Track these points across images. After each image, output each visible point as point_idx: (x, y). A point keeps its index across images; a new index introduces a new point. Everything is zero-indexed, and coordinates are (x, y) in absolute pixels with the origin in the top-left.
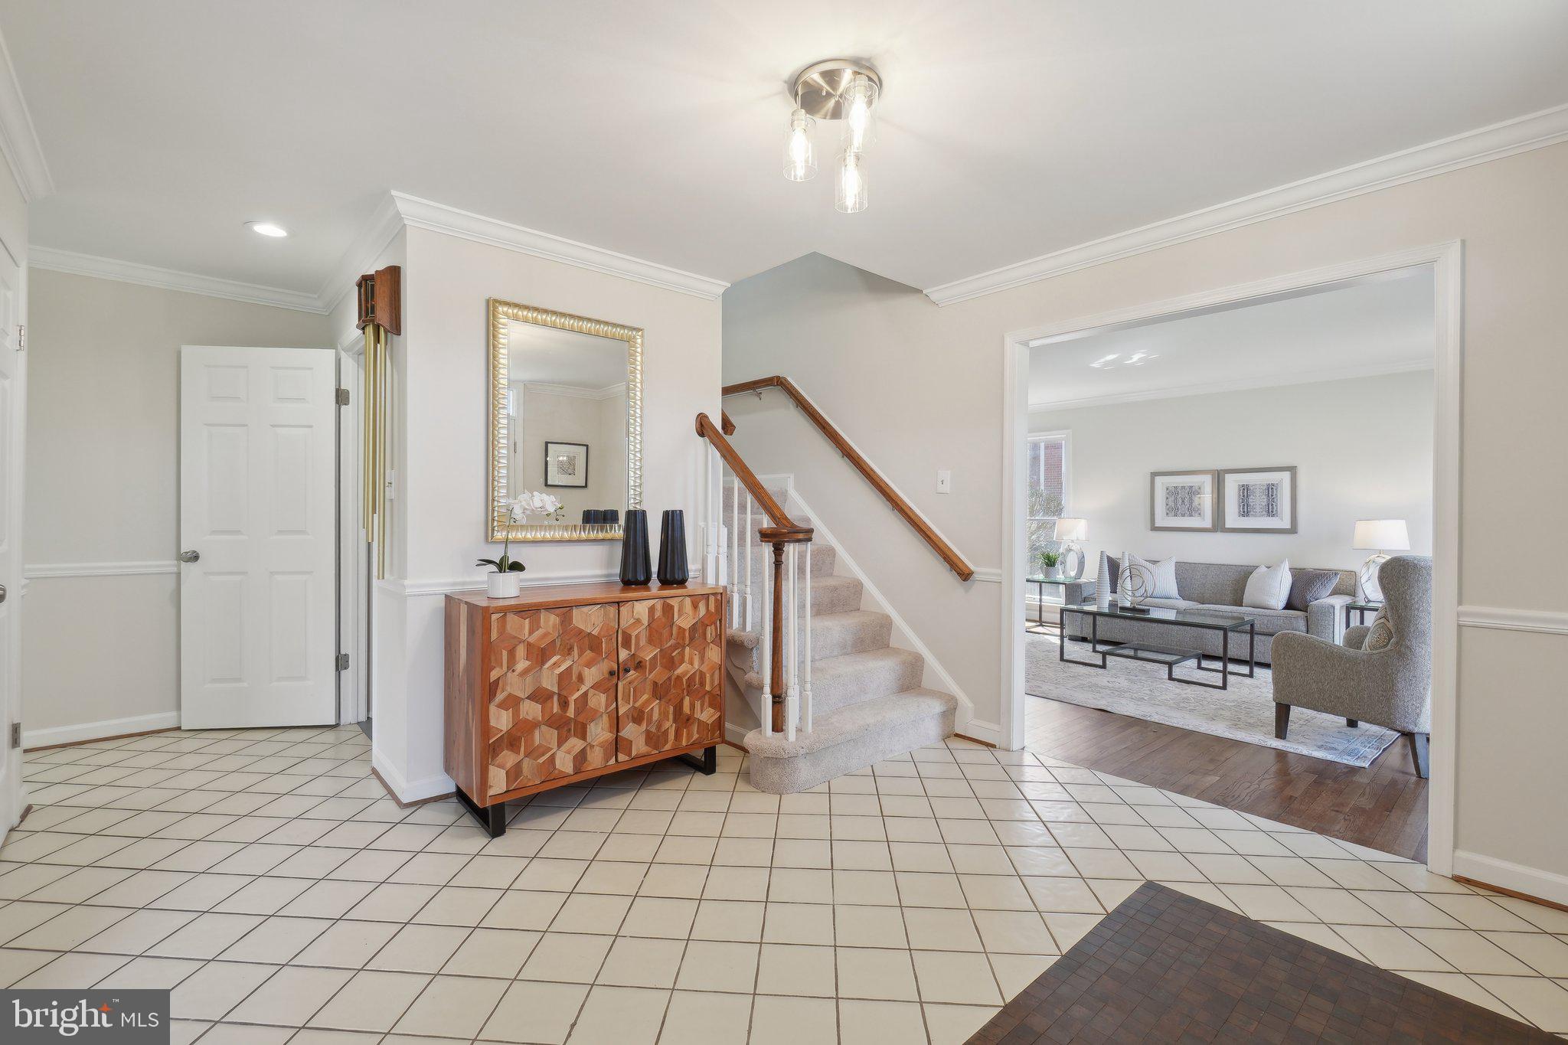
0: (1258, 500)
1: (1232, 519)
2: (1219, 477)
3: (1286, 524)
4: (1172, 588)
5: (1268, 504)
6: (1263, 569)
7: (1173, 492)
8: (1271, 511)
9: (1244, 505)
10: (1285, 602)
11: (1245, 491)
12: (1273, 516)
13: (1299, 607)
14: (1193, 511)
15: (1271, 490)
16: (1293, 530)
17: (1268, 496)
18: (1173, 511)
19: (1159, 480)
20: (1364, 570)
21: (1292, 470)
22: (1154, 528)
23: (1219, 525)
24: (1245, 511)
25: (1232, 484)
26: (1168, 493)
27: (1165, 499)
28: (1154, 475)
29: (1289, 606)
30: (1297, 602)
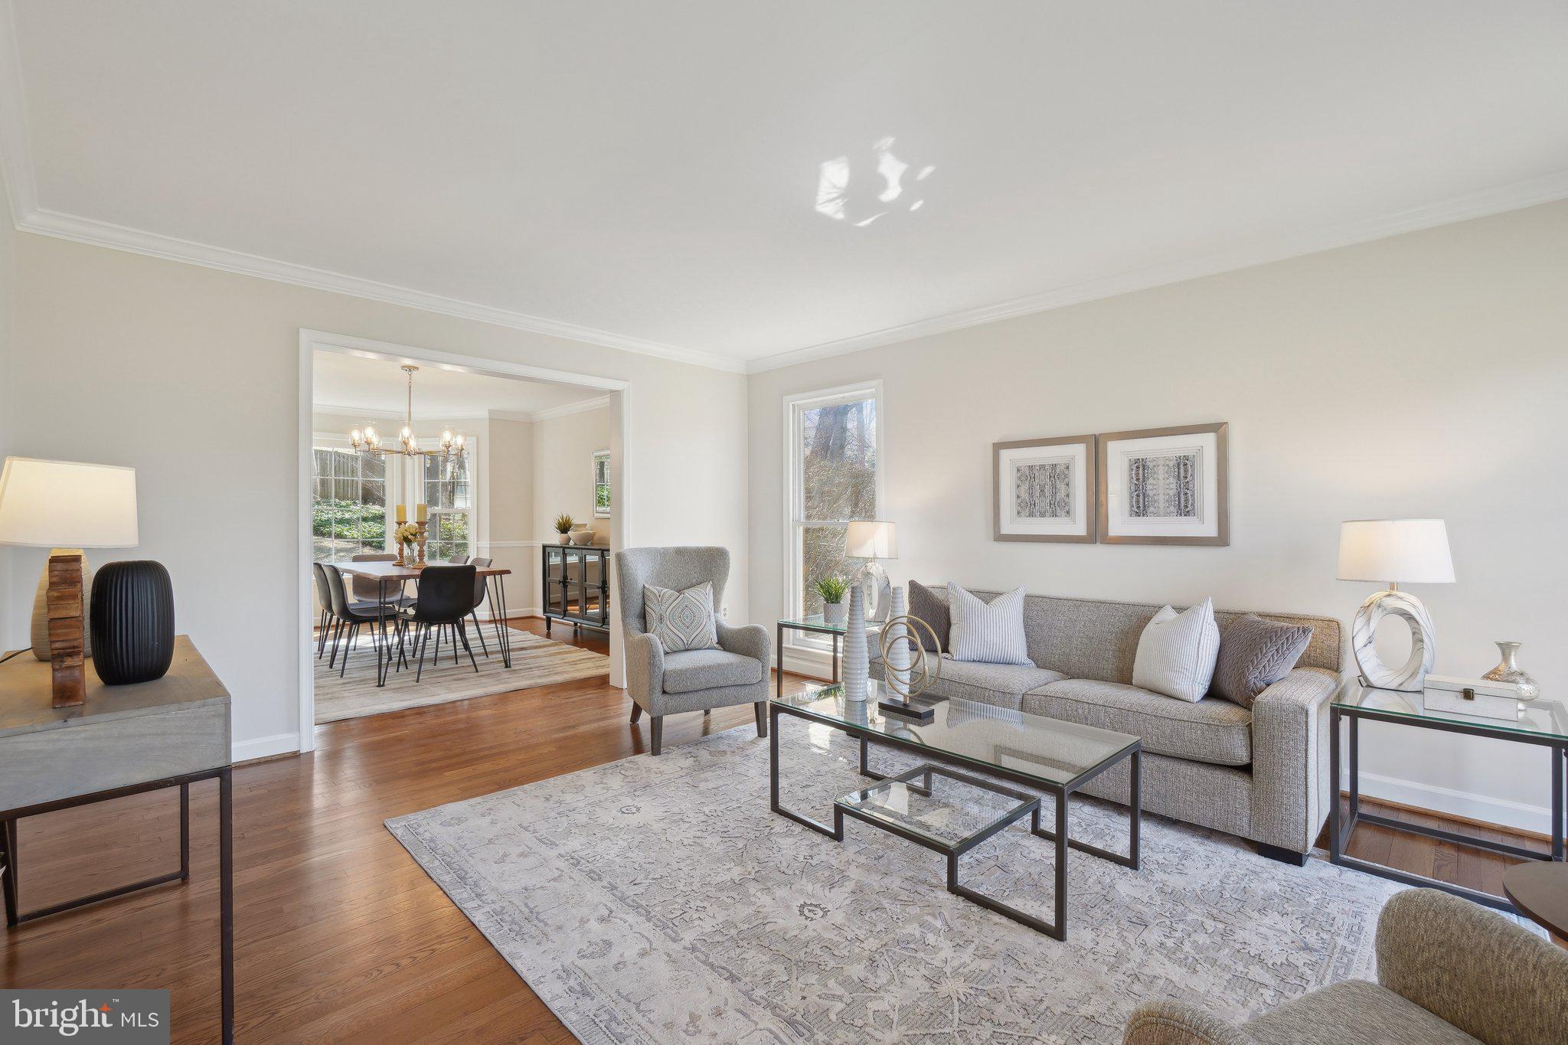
0: (1162, 486)
1: (1120, 523)
2: (1096, 446)
3: (1210, 530)
4: (1017, 648)
5: (1179, 494)
6: (1168, 614)
7: (1027, 475)
8: (1184, 506)
9: (1138, 496)
10: (1207, 684)
11: (1140, 469)
12: (1187, 514)
13: (1234, 696)
14: (1059, 507)
15: (1184, 467)
16: (1222, 539)
17: (1179, 479)
18: (1028, 507)
19: (1006, 455)
20: (1360, 622)
21: (1217, 428)
22: (1001, 538)
23: (1097, 533)
24: (1140, 506)
25: (1118, 457)
26: (1019, 478)
27: (1015, 487)
28: (998, 447)
29: (1214, 693)
30: (1228, 686)
